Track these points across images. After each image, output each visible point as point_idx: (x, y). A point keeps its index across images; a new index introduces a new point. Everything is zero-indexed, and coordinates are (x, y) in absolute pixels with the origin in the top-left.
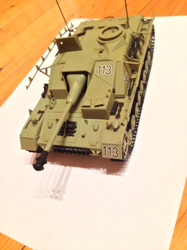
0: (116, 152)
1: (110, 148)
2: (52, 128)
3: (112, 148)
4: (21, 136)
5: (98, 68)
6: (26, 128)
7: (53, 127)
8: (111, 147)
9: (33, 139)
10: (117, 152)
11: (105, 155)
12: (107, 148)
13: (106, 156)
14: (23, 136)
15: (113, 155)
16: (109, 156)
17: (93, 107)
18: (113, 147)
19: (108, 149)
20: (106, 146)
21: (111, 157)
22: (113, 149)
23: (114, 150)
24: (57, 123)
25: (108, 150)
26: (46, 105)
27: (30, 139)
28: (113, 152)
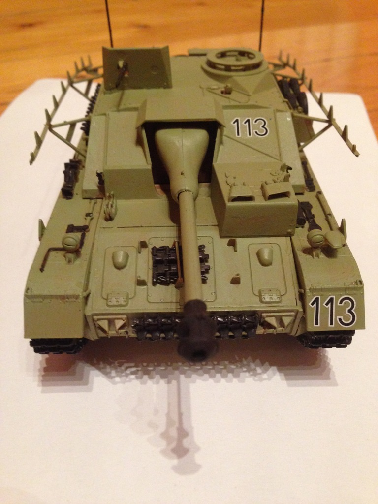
0: (350, 311)
1: (331, 300)
2: (127, 268)
3: (337, 299)
4: (29, 293)
5: (232, 123)
6: (42, 270)
7: (128, 264)
8: (334, 297)
9: (77, 297)
10: (353, 311)
11: (317, 324)
12: (322, 303)
13: (319, 325)
14: (36, 292)
15: (340, 320)
16: (330, 326)
17: (259, 202)
18: (341, 295)
19: (327, 304)
20: (322, 295)
21: (333, 326)
22: (341, 302)
23: (342, 304)
24: (140, 253)
25: (327, 307)
26: (87, 212)
27: (63, 297)
28: (341, 311)
